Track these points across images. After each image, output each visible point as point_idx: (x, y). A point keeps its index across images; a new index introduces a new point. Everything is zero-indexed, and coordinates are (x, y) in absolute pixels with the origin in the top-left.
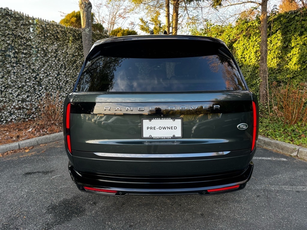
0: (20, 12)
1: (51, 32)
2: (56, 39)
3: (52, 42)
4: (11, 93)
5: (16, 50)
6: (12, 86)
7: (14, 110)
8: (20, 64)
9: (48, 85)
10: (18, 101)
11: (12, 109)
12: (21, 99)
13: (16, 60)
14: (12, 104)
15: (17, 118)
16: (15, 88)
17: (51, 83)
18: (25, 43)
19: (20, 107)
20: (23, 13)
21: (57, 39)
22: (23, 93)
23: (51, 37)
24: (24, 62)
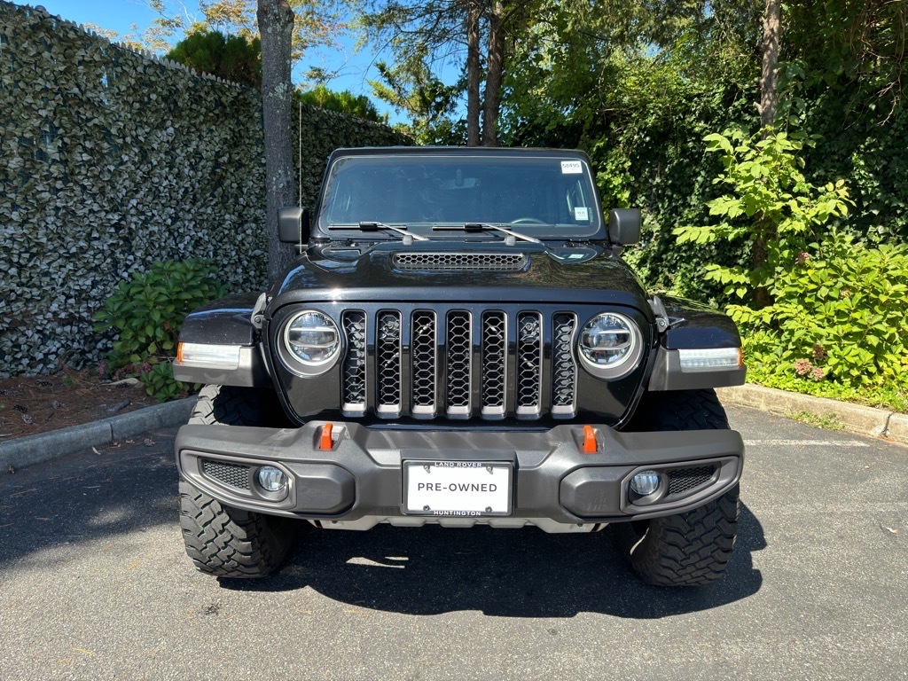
1: (159, 90)
2: (172, 113)
3: (160, 121)
4: (47, 274)
5: (66, 140)
6: (50, 251)
7: (55, 324)
8: (76, 183)
9: (151, 251)
10: (68, 297)
11: (49, 321)
12: (77, 290)
13: (63, 170)
14: (49, 308)
15: (61, 351)
16: (59, 258)
17: (157, 245)
19: (71, 316)
21: (176, 112)
22: (80, 273)
23: (158, 107)
24: (87, 177)
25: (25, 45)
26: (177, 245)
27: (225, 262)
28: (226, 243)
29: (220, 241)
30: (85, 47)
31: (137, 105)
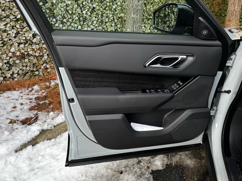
4: (5, 31)
6: (5, 17)
7: (15, 59)
9: (66, 16)
10: (19, 44)
11: (11, 57)
12: (24, 40)
14: (9, 50)
15: (20, 72)
16: (11, 21)
17: (70, 12)
19: (22, 54)
22: (24, 30)
26: (82, 12)
27: (107, 21)
28: (107, 10)
29: (105, 9)
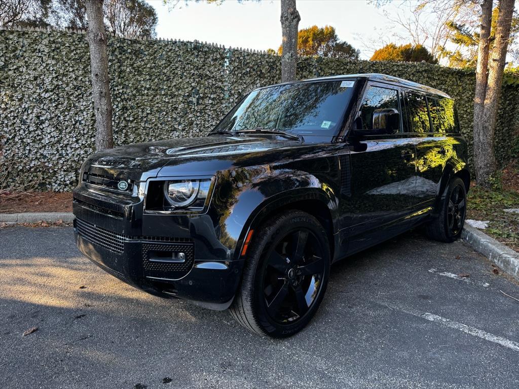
0: (213, 43)
1: (251, 66)
2: (259, 76)
3: (253, 81)
5: (201, 95)
8: (205, 113)
13: (200, 108)
18: (215, 84)
20: (216, 44)
21: (261, 76)
23: (251, 74)
24: (211, 111)
25: (187, 58)
30: (213, 52)
31: (240, 75)
